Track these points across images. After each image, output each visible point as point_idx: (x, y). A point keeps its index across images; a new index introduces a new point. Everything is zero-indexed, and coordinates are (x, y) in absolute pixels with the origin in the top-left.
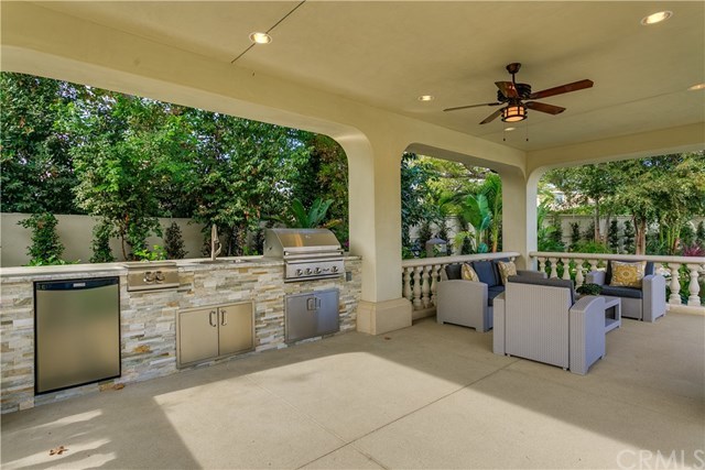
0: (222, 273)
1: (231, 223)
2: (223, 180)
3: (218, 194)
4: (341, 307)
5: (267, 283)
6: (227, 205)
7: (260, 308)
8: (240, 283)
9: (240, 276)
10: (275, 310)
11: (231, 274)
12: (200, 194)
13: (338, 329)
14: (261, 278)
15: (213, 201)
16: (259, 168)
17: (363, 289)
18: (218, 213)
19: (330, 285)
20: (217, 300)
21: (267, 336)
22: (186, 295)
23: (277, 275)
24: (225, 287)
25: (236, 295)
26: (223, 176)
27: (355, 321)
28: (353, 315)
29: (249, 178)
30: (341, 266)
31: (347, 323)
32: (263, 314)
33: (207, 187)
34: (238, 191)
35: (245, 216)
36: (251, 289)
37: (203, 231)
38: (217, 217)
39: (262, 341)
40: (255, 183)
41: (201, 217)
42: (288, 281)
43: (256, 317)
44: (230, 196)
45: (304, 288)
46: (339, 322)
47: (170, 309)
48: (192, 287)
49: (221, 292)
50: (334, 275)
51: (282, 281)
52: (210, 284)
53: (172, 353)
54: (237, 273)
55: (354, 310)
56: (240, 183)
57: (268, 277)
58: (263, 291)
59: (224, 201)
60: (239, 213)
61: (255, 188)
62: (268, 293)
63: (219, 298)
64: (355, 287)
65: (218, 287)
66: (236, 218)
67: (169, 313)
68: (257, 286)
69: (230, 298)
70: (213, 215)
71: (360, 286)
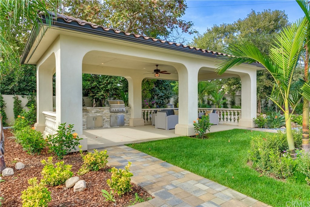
0: (96, 109)
1: (100, 98)
2: (97, 85)
3: (96, 89)
4: (125, 120)
5: (105, 112)
6: (99, 93)
7: (104, 118)
8: (100, 112)
9: (100, 110)
10: (108, 119)
11: (97, 110)
12: (90, 89)
13: (124, 125)
14: (104, 111)
15: (95, 91)
16: (108, 81)
17: (131, 115)
18: (96, 95)
19: (122, 114)
20: (94, 115)
21: (106, 124)
22: (88, 114)
23: (108, 111)
24: (96, 112)
25: (99, 114)
26: (98, 84)
27: (129, 123)
28: (128, 122)
29: (105, 84)
30: (124, 109)
31: (126, 124)
32: (105, 119)
33: (93, 87)
34: (102, 88)
35: (104, 96)
36: (102, 113)
37: (91, 101)
38: (96, 97)
39: (104, 125)
40: (107, 86)
41: (91, 96)
42: (111, 112)
43: (103, 119)
44: (99, 90)
45: (115, 114)
46: (124, 123)
47: (85, 116)
48: (89, 112)
49: (96, 113)
50: (123, 112)
51: (109, 112)
52: (93, 111)
53: (86, 125)
54: (99, 110)
55: (129, 121)
56: (103, 86)
57: (106, 111)
58: (105, 114)
59: (98, 92)
60: (102, 95)
61: (108, 87)
62: (106, 114)
63: (95, 115)
64: (129, 115)
65: (95, 112)
66: (101, 97)
67: (85, 117)
68: (103, 113)
69: (97, 115)
70: (94, 96)
71: (130, 115)
